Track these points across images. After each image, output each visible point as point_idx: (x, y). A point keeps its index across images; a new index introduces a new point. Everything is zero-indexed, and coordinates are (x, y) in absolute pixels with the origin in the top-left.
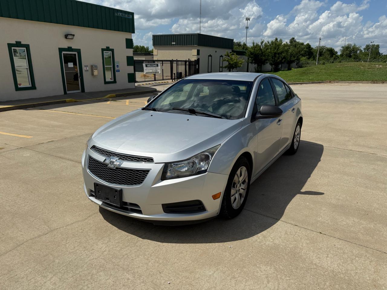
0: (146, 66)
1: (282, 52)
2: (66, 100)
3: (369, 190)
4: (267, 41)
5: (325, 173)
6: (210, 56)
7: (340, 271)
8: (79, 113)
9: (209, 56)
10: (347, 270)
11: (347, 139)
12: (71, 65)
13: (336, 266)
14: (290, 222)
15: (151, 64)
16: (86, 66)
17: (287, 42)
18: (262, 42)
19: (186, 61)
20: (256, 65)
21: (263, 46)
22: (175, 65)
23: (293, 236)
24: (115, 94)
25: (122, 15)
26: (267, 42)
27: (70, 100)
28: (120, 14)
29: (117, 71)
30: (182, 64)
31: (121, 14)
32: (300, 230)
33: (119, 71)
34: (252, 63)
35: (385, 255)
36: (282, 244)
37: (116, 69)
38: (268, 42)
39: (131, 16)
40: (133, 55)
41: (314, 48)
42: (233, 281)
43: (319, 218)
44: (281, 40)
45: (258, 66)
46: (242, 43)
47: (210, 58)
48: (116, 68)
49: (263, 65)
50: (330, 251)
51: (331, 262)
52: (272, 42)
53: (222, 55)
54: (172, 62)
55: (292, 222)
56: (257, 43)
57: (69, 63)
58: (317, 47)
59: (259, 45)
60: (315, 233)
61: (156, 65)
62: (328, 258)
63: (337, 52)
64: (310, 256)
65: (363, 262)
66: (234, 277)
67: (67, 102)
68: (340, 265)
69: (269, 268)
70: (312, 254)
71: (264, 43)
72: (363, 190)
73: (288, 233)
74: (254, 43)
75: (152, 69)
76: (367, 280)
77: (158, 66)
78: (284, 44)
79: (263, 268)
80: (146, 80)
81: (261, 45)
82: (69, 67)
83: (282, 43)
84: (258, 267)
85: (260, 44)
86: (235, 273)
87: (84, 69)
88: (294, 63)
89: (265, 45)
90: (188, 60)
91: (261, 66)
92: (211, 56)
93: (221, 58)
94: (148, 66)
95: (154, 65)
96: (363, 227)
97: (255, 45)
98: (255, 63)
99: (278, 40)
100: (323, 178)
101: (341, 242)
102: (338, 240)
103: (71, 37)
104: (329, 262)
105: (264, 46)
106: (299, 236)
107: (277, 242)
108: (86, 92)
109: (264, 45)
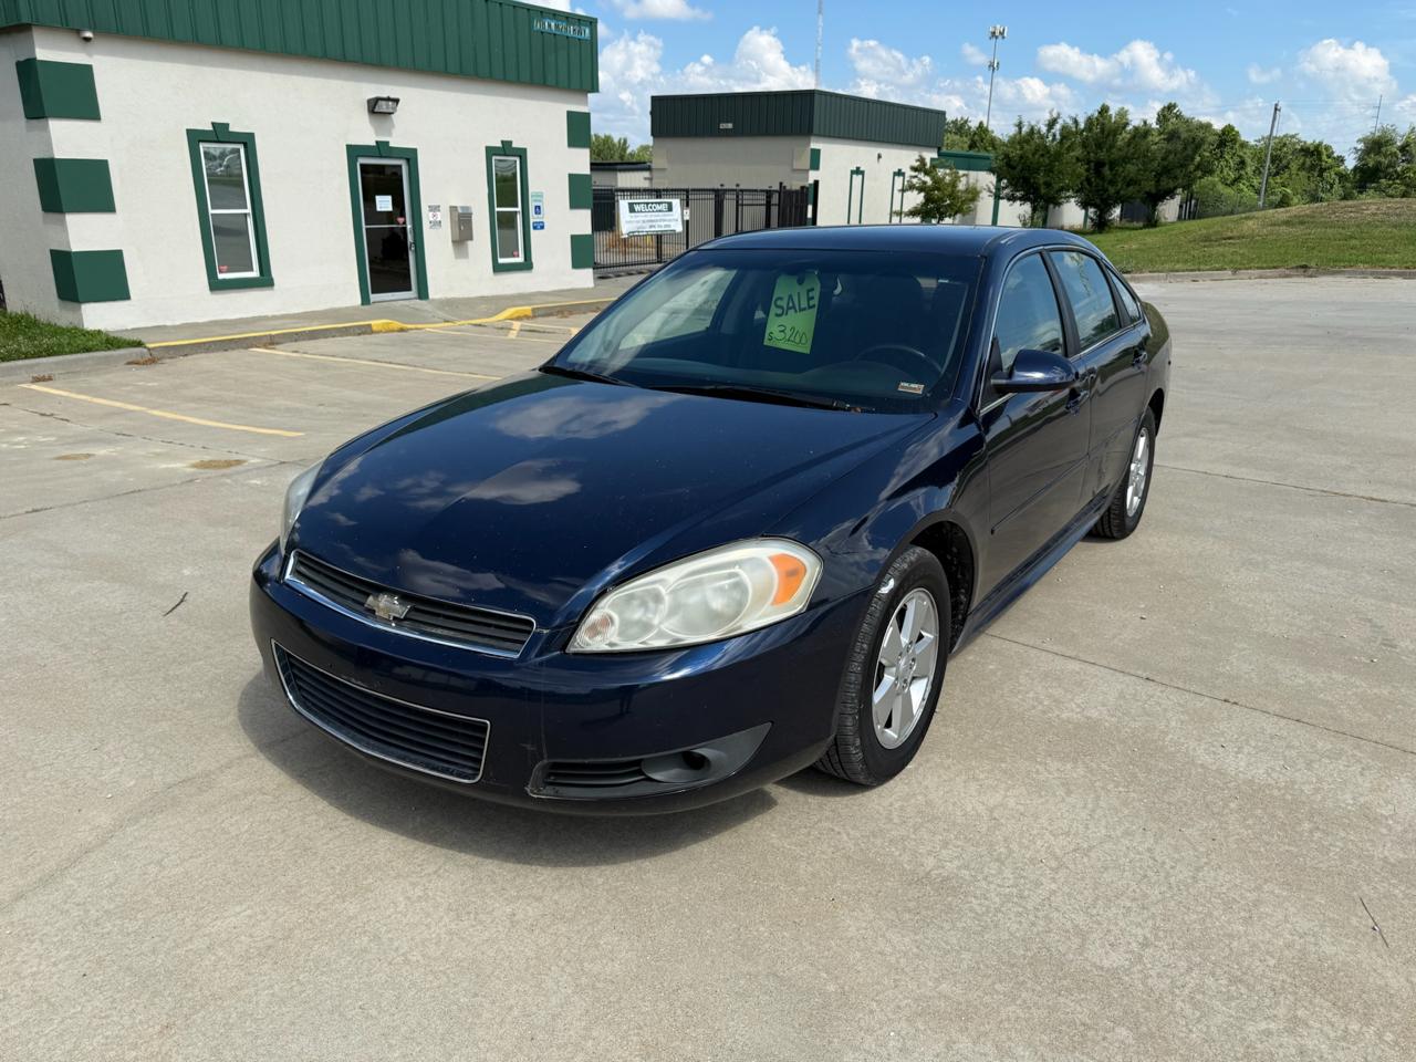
0: (632, 209)
1: (1126, 160)
2: (372, 323)
3: (1394, 606)
4: (1071, 117)
5: (1254, 556)
6: (858, 171)
7: (1273, 782)
8: (424, 367)
9: (853, 172)
10: (1293, 782)
11: (1344, 461)
12: (384, 203)
13: (1261, 771)
14: (1132, 672)
15: (647, 204)
16: (435, 209)
17: (1145, 123)
18: (1052, 124)
19: (769, 193)
20: (1027, 208)
21: (1054, 135)
22: (729, 206)
23: (1140, 704)
24: (530, 308)
25: (557, 26)
26: (1070, 122)
27: (384, 324)
28: (549, 25)
29: (535, 228)
30: (755, 202)
31: (553, 24)
32: (1162, 692)
33: (542, 227)
34: (1012, 198)
35: (1410, 757)
36: (1107, 718)
37: (532, 221)
38: (1076, 122)
39: (587, 31)
40: (591, 169)
41: (1252, 143)
42: (973, 787)
43: (1224, 666)
44: (1122, 114)
45: (1034, 210)
46: (974, 124)
47: (857, 179)
48: (533, 218)
49: (1051, 206)
50: (1247, 741)
51: (1248, 765)
52: (1089, 121)
53: (900, 170)
54: (719, 195)
55: (1139, 673)
56: (1033, 123)
57: (378, 198)
58: (1263, 138)
59: (1039, 132)
60: (1207, 699)
61: (663, 207)
62: (1240, 756)
63: (1341, 160)
64: (1187, 748)
65: (1341, 767)
66: (975, 779)
67: (374, 328)
68: (1273, 770)
69: (1069, 766)
70: (1192, 744)
71: (1058, 127)
72: (1372, 605)
73: (1127, 697)
74: (1020, 126)
75: (652, 221)
76: (1348, 804)
77: (670, 208)
78: (1136, 129)
79: (1054, 765)
80: (630, 259)
81: (1049, 131)
82: (378, 209)
83: (1127, 124)
84: (1040, 763)
85: (1044, 130)
86: (977, 771)
87: (427, 216)
88: (1172, 201)
89: (1061, 134)
90: (776, 187)
91: (1046, 209)
92: (862, 173)
93: (899, 180)
94: (637, 208)
95: (658, 207)
96: (1355, 694)
97: (1025, 130)
98: (1023, 199)
99: (1113, 112)
100: (1248, 569)
101: (1283, 722)
102: (1276, 719)
103: (387, 106)
104: (1242, 764)
105: (1058, 137)
106: (1159, 704)
107: (1094, 714)
108: (433, 300)
109: (1058, 133)
